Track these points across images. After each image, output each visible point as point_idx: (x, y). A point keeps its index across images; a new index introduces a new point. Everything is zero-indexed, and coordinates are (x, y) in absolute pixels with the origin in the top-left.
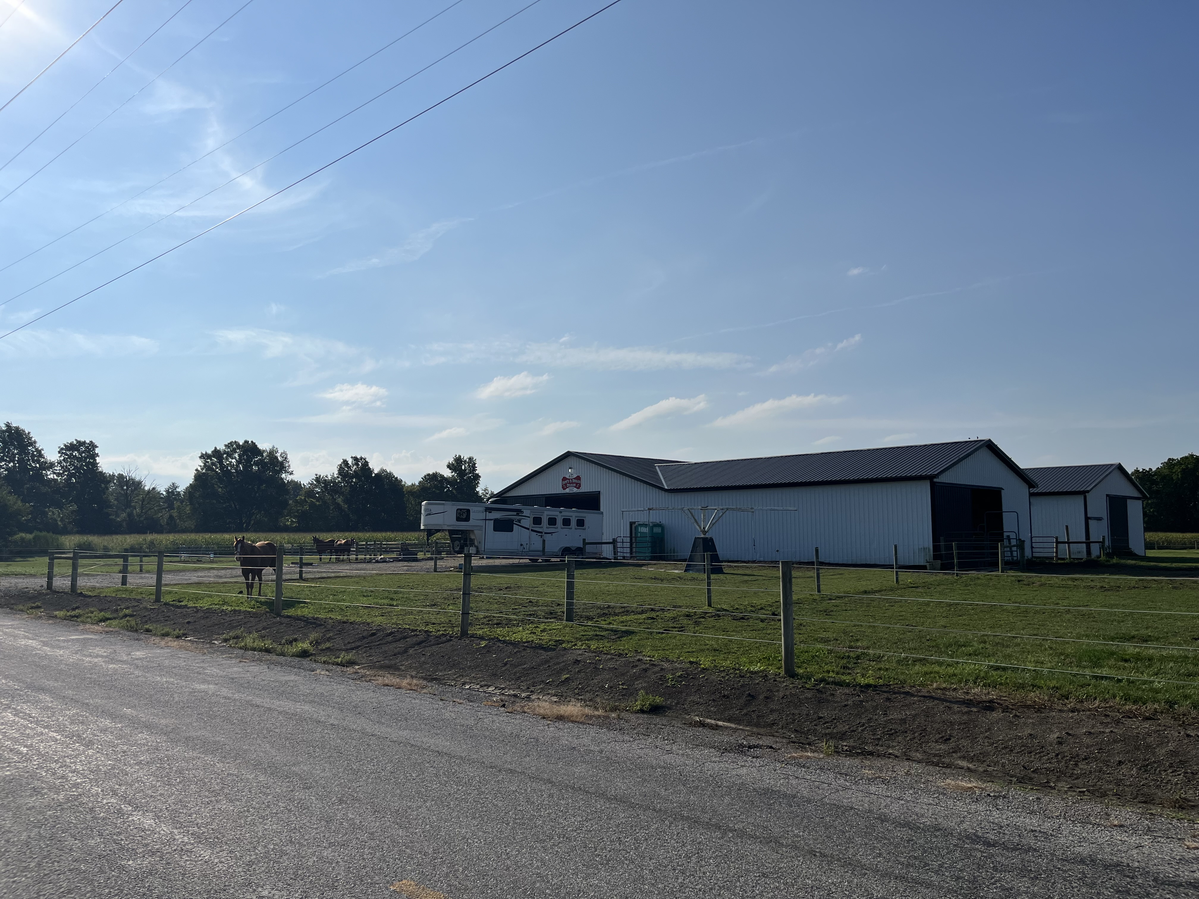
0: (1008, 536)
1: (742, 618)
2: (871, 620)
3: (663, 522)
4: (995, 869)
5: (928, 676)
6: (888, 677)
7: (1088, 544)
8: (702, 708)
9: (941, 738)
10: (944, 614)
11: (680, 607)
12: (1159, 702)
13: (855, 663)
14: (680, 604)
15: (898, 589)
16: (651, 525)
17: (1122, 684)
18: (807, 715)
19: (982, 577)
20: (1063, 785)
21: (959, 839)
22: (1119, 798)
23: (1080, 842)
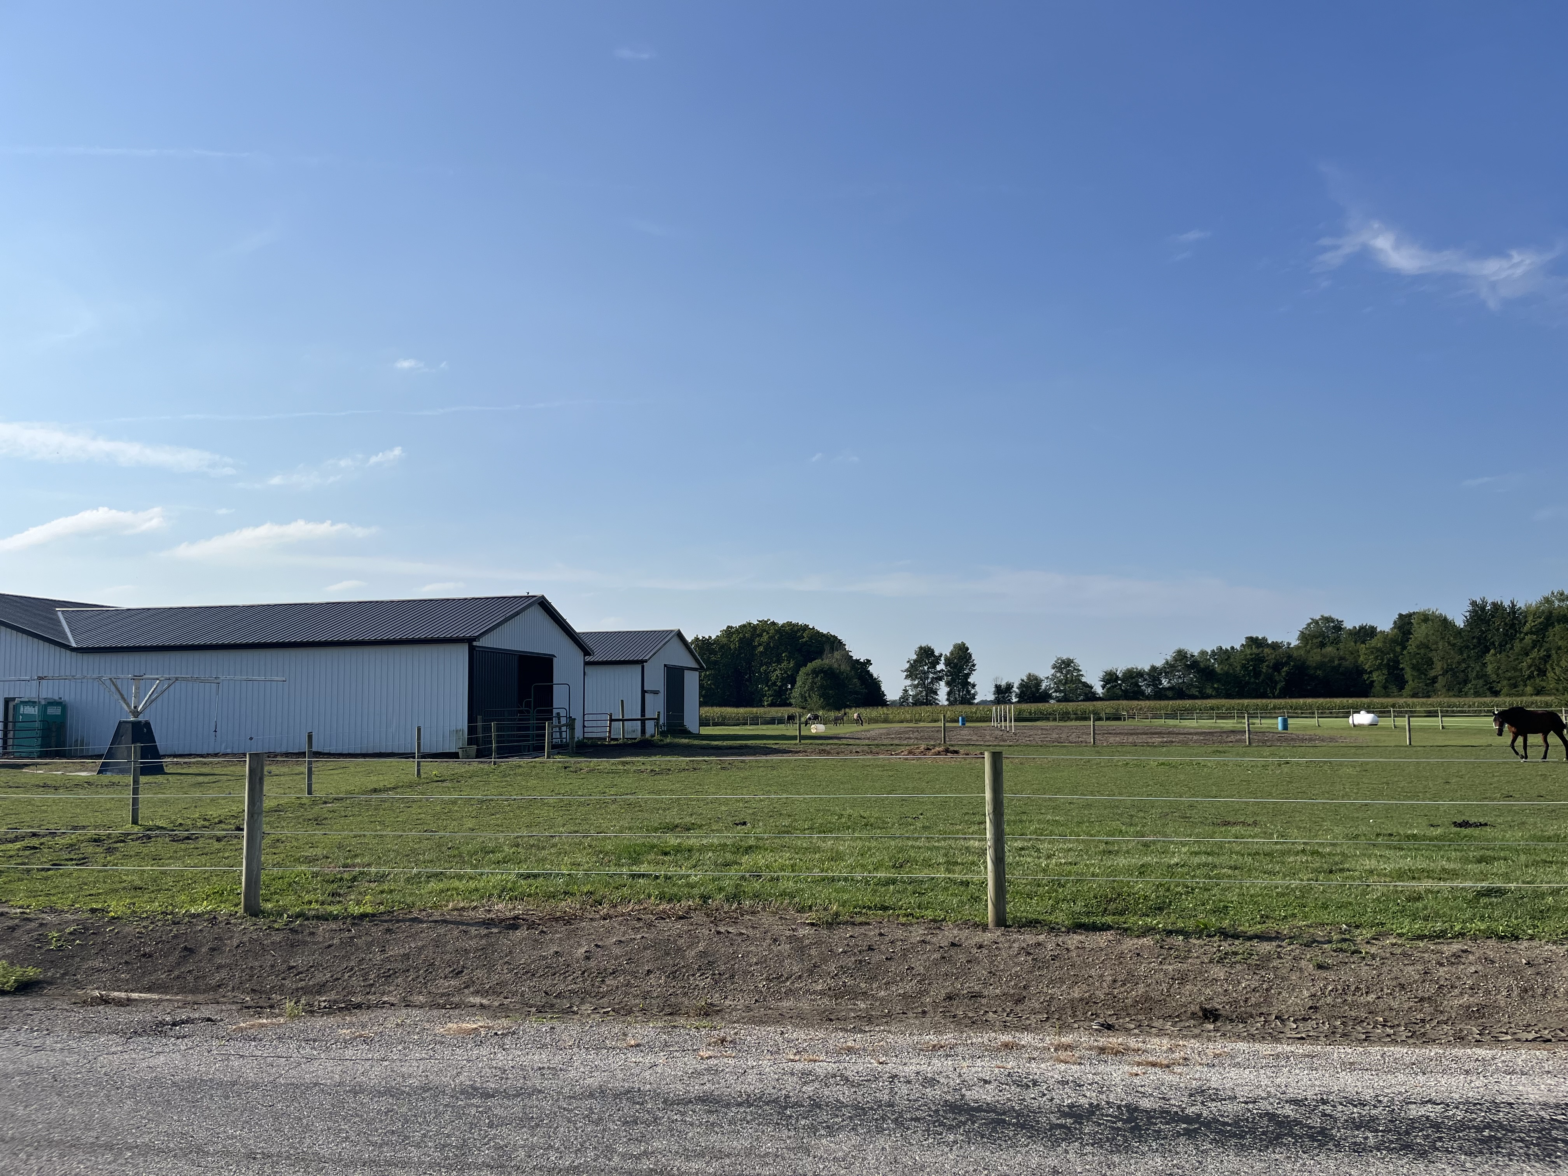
0: (558, 714)
1: (188, 838)
2: (378, 828)
3: (66, 698)
4: (491, 1126)
5: (443, 895)
6: (392, 902)
7: (643, 721)
8: (105, 977)
9: (452, 971)
10: (474, 814)
11: (84, 827)
12: (693, 897)
13: (349, 887)
14: (84, 824)
15: (419, 784)
16: (43, 702)
17: (658, 881)
18: (272, 966)
19: (524, 765)
20: (587, 1008)
21: (452, 1097)
22: (645, 1014)
23: (591, 1072)
